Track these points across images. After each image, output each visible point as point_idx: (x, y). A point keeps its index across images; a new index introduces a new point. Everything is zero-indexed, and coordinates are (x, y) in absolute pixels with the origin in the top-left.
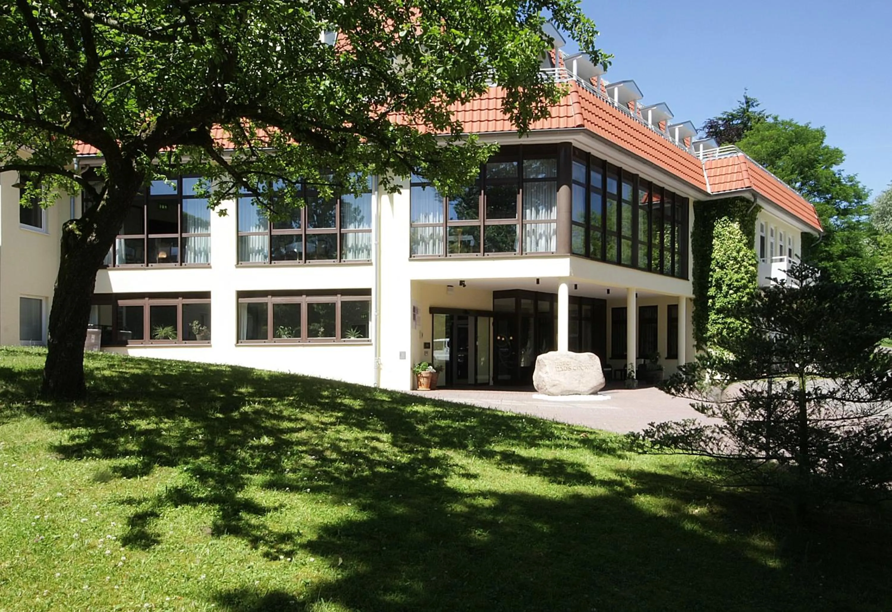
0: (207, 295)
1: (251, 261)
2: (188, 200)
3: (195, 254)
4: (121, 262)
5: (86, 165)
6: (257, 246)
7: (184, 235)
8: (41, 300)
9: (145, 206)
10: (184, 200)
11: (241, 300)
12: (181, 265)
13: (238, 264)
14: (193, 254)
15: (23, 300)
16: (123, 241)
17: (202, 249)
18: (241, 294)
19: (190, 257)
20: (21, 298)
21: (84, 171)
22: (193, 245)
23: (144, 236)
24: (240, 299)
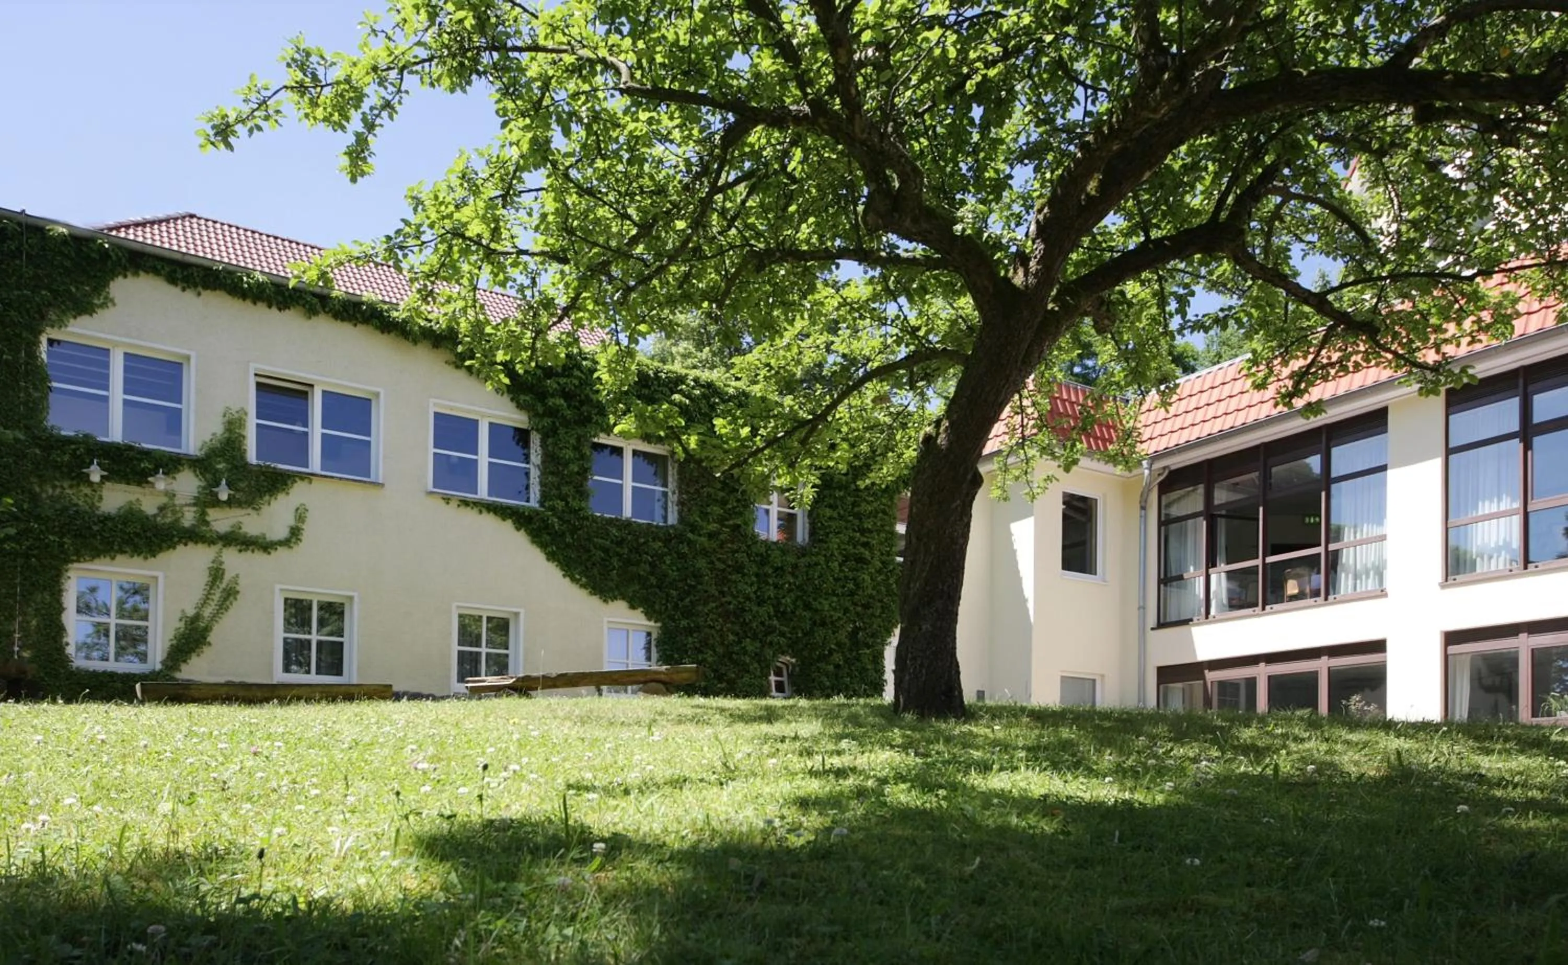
0: (1379, 646)
1: (1478, 570)
2: (1343, 483)
3: (1356, 577)
4: (1220, 609)
5: (1164, 468)
6: (1494, 539)
7: (1332, 547)
8: (1094, 681)
9: (1261, 509)
10: (1334, 487)
11: (1453, 649)
12: (1326, 599)
13: (1446, 580)
14: (1350, 576)
15: (1064, 679)
16: (1223, 575)
17: (1369, 565)
18: (1452, 638)
19: (1345, 583)
20: (1062, 677)
21: (1161, 478)
22: (1351, 561)
23: (1258, 562)
24: (1450, 648)
